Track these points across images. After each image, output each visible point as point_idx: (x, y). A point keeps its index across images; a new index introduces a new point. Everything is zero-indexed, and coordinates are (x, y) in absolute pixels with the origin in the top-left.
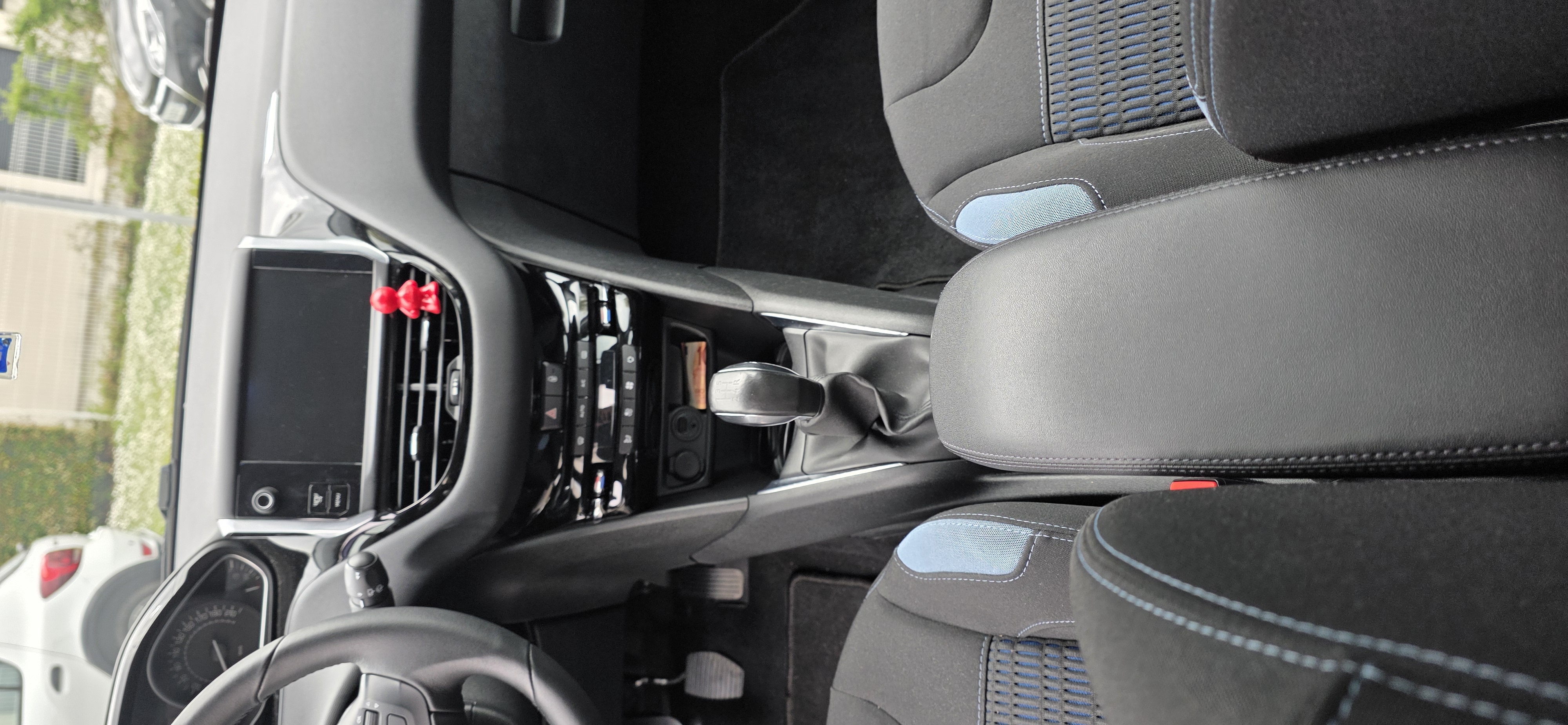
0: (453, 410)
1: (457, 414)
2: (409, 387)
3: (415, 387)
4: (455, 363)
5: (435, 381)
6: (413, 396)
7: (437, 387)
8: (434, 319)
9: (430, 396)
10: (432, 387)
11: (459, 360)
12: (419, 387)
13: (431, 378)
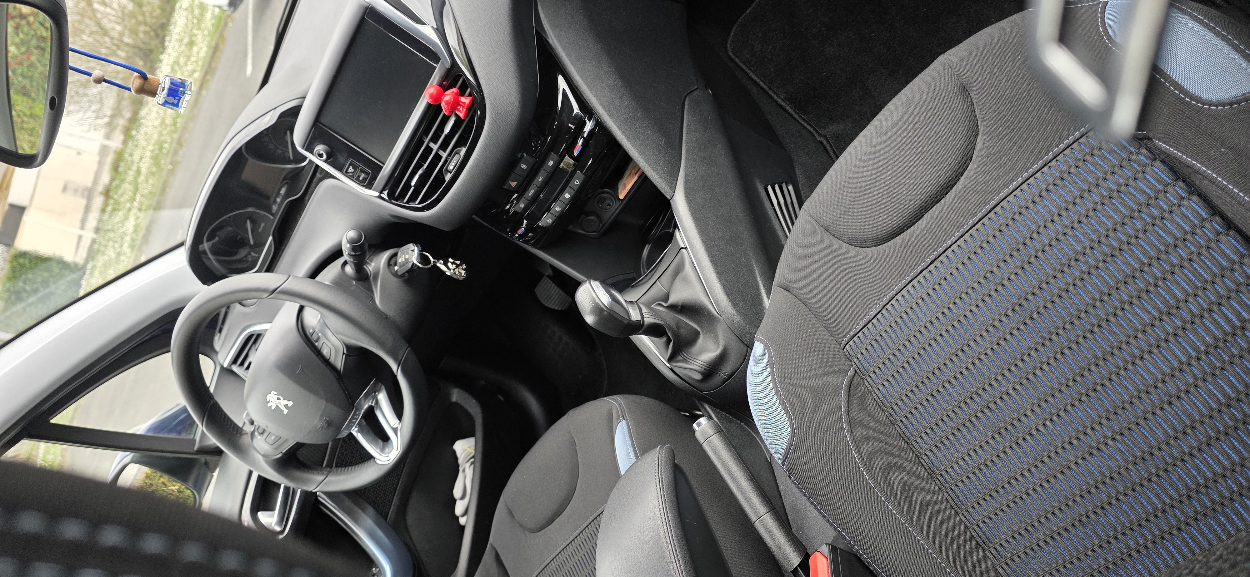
0: (447, 174)
1: (448, 177)
2: (428, 143)
3: (432, 145)
4: (460, 150)
5: (445, 151)
6: (429, 150)
7: (444, 155)
8: (458, 121)
9: (438, 157)
10: (441, 153)
11: (463, 150)
12: (435, 147)
13: (443, 147)
